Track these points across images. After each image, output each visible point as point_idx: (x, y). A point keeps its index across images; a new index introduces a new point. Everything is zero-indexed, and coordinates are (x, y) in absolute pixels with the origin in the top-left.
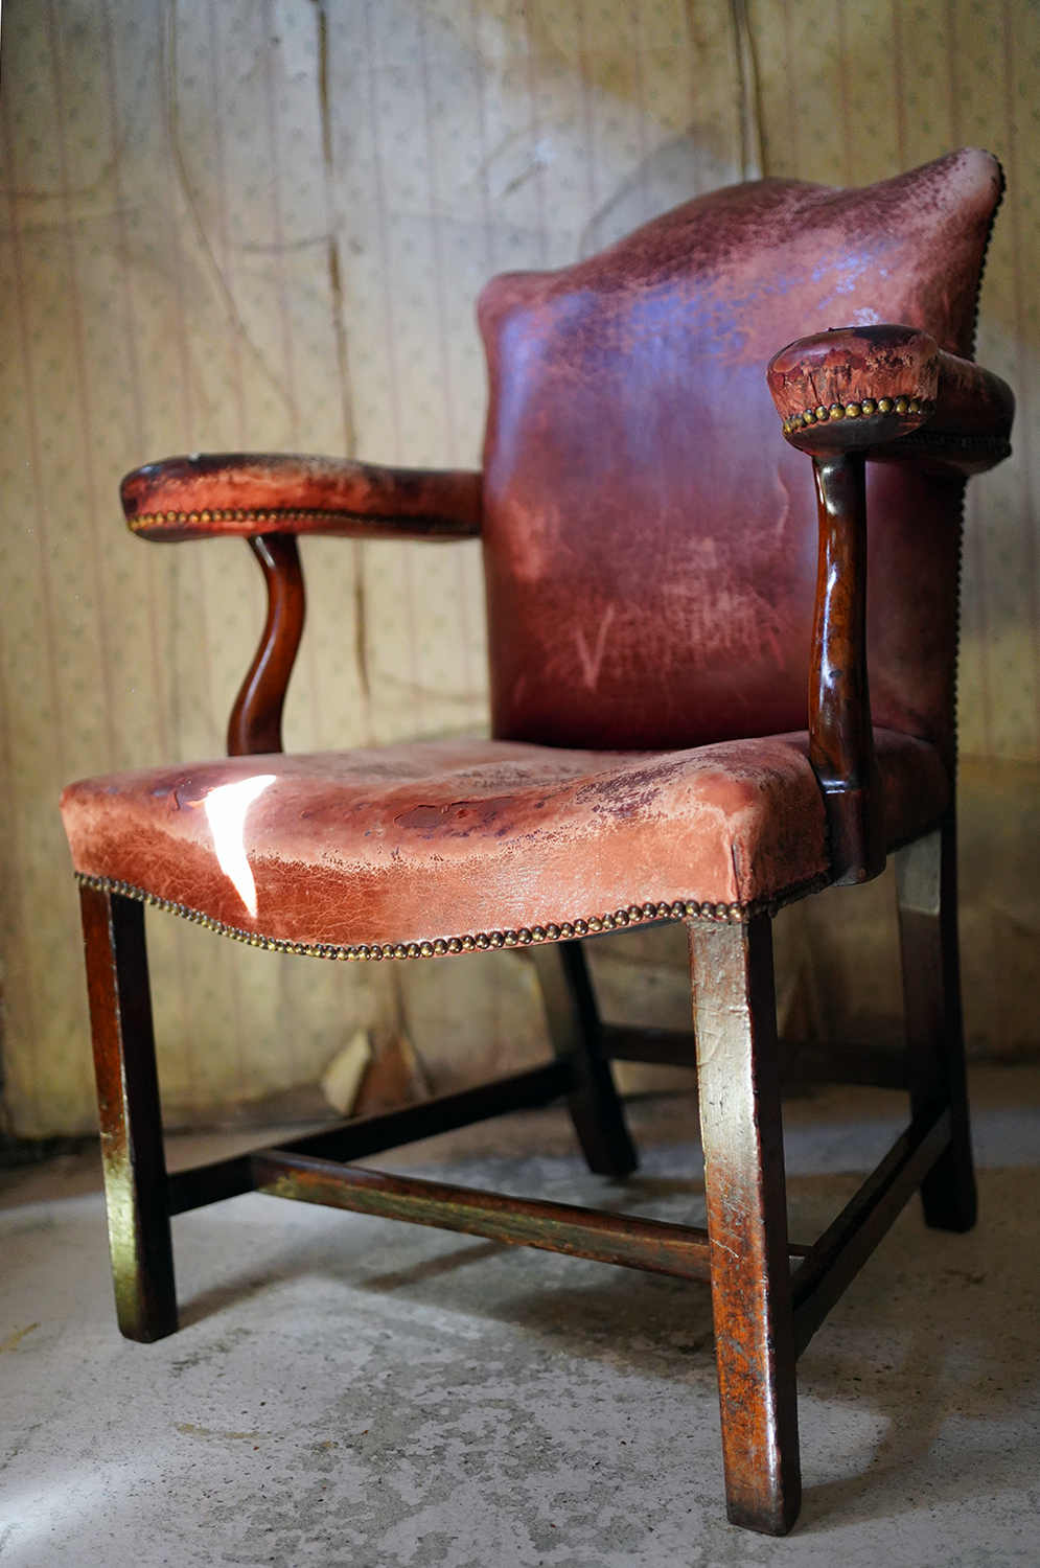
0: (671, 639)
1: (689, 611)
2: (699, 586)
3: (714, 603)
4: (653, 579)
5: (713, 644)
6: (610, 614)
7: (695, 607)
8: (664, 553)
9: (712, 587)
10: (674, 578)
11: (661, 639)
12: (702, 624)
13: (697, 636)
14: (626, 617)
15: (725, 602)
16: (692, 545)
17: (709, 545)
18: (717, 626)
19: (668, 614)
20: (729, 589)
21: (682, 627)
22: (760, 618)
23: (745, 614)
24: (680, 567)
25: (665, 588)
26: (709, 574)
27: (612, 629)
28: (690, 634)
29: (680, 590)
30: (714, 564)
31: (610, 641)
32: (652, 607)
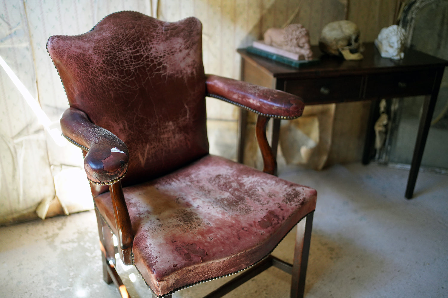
0: (164, 149)
1: (168, 141)
2: (170, 134)
3: (174, 137)
4: (158, 135)
5: (175, 147)
6: (148, 146)
7: (170, 139)
8: (160, 127)
9: (174, 133)
10: (164, 133)
11: (162, 150)
12: (172, 143)
13: (171, 146)
14: (152, 146)
15: (177, 136)
16: (167, 124)
17: (171, 123)
18: (176, 143)
19: (163, 143)
20: (178, 133)
21: (167, 145)
22: (186, 138)
23: (182, 138)
24: (165, 130)
25: (162, 136)
26: (172, 130)
27: (149, 150)
28: (169, 146)
29: (166, 136)
30: (173, 128)
31: (148, 154)
32: (159, 142)
